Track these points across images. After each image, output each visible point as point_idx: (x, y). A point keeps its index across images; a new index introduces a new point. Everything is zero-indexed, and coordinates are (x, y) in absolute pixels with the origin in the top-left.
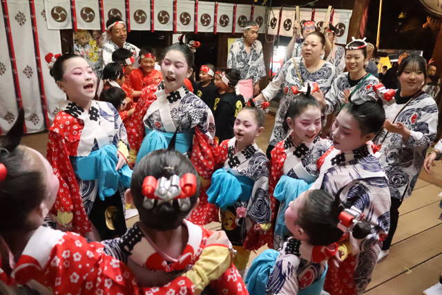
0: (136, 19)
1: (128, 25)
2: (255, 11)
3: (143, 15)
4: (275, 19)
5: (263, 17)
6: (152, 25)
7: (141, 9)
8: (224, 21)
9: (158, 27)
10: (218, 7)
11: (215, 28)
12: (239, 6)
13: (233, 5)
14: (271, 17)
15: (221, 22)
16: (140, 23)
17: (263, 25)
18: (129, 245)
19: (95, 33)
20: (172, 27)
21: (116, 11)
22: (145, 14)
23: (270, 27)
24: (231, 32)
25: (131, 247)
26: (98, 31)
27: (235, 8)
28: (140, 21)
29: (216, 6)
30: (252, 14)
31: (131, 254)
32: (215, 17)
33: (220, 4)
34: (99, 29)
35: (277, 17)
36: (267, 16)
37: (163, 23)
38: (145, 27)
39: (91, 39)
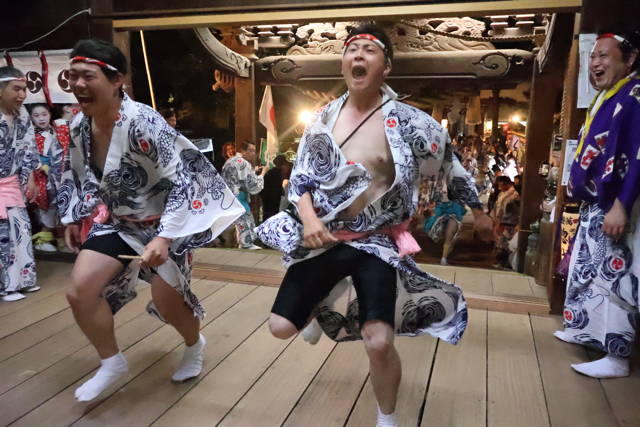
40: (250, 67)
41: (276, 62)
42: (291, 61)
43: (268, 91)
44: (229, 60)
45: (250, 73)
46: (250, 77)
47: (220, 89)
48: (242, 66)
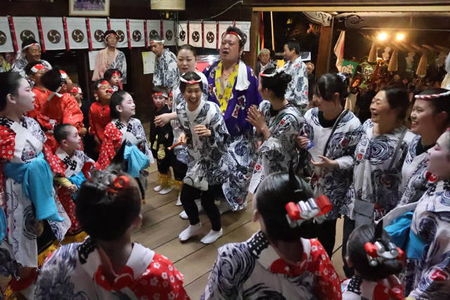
0: (51, 39)
1: (42, 46)
2: (164, 26)
3: (57, 35)
4: (183, 32)
5: (173, 31)
6: (67, 45)
7: (54, 29)
8: (137, 36)
9: (74, 45)
10: (130, 23)
11: (129, 43)
12: (149, 21)
13: (143, 21)
14: (180, 30)
15: (134, 37)
16: (54, 43)
17: (173, 38)
18: (257, 250)
19: (7, 55)
20: (87, 44)
21: (28, 33)
22: (59, 33)
23: (180, 40)
24: (144, 46)
25: (259, 252)
26: (10, 53)
27: (145, 23)
28: (55, 41)
29: (127, 23)
30: (162, 27)
31: (258, 258)
32: (128, 33)
33: (130, 20)
34: (13, 51)
35: (185, 30)
36: (176, 30)
37: (79, 42)
38: (61, 46)
39: (4, 62)
40: (332, 20)
41: (348, 17)
42: (358, 16)
43: (343, 34)
44: (317, 17)
45: (331, 23)
46: (330, 26)
47: (311, 32)
48: (326, 20)
